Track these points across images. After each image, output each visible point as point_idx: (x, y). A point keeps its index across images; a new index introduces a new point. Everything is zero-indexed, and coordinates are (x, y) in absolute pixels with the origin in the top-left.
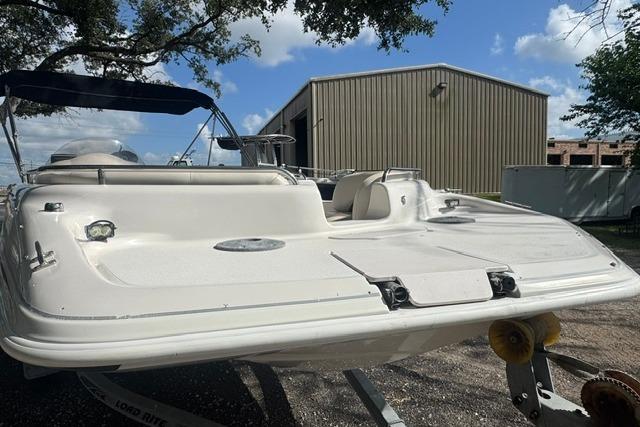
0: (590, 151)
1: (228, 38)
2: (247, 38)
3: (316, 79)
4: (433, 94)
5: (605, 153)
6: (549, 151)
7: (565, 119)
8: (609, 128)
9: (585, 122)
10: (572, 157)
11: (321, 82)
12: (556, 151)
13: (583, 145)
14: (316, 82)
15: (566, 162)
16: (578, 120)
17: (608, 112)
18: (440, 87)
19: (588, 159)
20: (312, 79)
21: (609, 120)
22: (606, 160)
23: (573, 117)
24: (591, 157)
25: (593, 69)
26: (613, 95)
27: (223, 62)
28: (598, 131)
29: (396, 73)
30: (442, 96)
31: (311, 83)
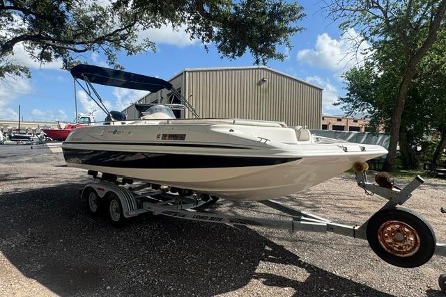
0: (342, 123)
1: (136, 39)
2: (147, 40)
3: (188, 69)
4: (259, 84)
5: (351, 125)
6: (323, 123)
7: (335, 104)
8: (357, 111)
9: (345, 107)
10: (333, 126)
11: (192, 72)
12: (325, 123)
13: (339, 120)
14: (189, 72)
15: (330, 128)
16: (342, 106)
17: (356, 103)
18: (263, 80)
19: (342, 128)
20: (186, 69)
21: (357, 107)
22: (352, 129)
23: (339, 104)
24: (343, 127)
25: (349, 79)
26: (359, 94)
27: (131, 54)
28: (351, 112)
29: (238, 70)
30: (264, 85)
31: (185, 72)
